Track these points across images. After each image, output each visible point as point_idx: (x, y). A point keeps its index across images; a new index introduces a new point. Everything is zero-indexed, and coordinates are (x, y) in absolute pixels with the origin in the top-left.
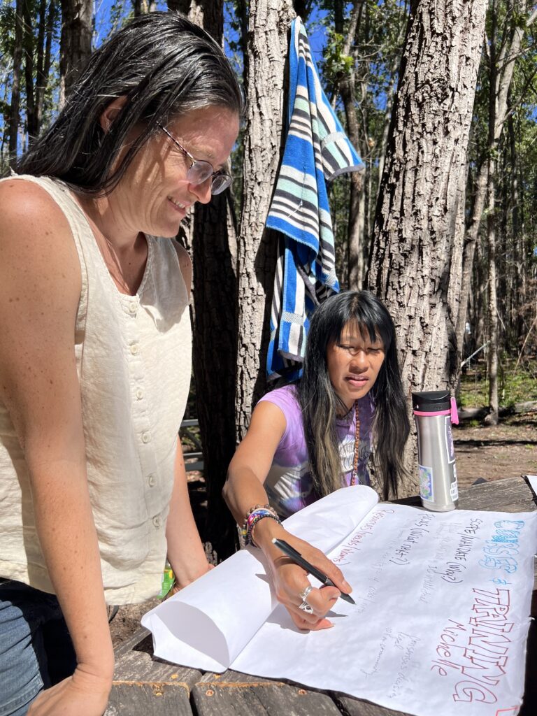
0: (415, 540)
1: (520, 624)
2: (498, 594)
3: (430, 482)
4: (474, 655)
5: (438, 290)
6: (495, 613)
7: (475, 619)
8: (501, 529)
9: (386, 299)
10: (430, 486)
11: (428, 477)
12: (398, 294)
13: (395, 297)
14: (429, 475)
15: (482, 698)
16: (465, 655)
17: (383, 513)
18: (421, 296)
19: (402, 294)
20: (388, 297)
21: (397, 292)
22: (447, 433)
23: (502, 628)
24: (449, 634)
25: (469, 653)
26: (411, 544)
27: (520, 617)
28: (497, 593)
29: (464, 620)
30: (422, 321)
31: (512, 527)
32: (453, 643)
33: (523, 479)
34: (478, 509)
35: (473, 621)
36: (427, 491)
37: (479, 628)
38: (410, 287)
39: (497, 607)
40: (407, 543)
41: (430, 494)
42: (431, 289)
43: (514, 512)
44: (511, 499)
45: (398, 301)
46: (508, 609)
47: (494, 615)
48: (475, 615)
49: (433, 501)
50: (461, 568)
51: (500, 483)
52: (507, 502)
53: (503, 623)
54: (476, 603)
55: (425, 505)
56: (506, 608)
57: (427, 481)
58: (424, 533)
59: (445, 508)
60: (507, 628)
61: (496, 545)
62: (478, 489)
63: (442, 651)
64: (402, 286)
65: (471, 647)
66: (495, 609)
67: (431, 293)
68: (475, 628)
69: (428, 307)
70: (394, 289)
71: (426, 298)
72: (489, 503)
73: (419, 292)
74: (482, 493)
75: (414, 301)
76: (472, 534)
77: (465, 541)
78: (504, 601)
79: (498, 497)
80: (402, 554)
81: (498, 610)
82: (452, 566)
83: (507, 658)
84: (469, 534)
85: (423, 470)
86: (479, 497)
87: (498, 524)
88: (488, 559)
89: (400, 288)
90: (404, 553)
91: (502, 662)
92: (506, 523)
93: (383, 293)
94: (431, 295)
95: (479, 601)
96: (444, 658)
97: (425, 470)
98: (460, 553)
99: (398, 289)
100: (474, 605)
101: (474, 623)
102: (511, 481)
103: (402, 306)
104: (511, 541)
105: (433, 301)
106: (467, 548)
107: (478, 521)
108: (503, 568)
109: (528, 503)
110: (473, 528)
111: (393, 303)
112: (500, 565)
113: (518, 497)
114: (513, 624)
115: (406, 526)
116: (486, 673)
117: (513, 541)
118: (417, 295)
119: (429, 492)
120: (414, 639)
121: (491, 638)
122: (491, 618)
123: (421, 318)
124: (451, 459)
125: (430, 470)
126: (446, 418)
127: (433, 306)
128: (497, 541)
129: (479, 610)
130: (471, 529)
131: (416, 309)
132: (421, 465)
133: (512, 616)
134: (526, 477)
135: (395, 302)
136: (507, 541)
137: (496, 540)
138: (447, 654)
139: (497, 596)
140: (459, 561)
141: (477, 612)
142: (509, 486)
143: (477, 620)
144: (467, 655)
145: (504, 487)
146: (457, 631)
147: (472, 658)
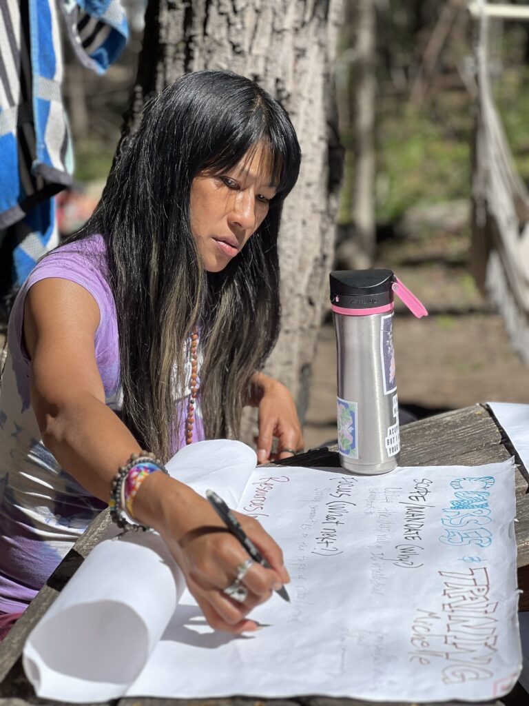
0: (338, 519)
1: (506, 601)
2: (473, 574)
3: (353, 425)
4: (456, 641)
5: (311, 19)
6: (472, 595)
7: (449, 604)
8: (460, 490)
9: (205, 34)
10: (353, 433)
11: (351, 418)
12: (230, 24)
13: (224, 31)
14: (352, 414)
15: (474, 676)
16: (446, 642)
17: (271, 482)
18: (277, 32)
19: (239, 26)
20: (209, 30)
21: (228, 20)
22: (385, 343)
23: (484, 610)
24: (421, 624)
25: (451, 640)
26: (334, 526)
27: (505, 594)
28: (471, 573)
29: (435, 608)
30: (280, 86)
31: (478, 486)
32: (428, 633)
33: (482, 410)
34: (421, 464)
35: (447, 607)
36: (349, 441)
37: (455, 613)
38: (257, 11)
39: (474, 589)
40: (328, 526)
41: (353, 446)
42: (297, 17)
43: (476, 464)
44: (470, 443)
45: (231, 42)
46: (488, 588)
47: (472, 599)
48: (446, 600)
49: (357, 458)
50: (416, 550)
51: (448, 419)
52: (464, 449)
53: (485, 604)
54: (446, 588)
55: (347, 465)
56: (486, 588)
57: (348, 426)
58: (348, 507)
59: (378, 468)
60: (490, 609)
61: (459, 513)
62: (414, 431)
63: (417, 642)
64: (239, 8)
65: (450, 633)
66: (472, 592)
67: (298, 25)
68: (451, 614)
69: (291, 56)
70: (221, 14)
71: (289, 38)
72: (437, 452)
73: (273, 24)
74: (423, 436)
75: (263, 42)
76: (421, 502)
77: (413, 514)
78: (482, 580)
79: (448, 442)
80: (327, 542)
81: (476, 592)
82: (404, 550)
83: (496, 637)
84: (416, 502)
85: (343, 407)
86: (419, 443)
87: (456, 484)
88: (451, 534)
89: (235, 11)
90: (329, 541)
91: (490, 642)
92: (467, 481)
93: (198, 20)
94: (296, 30)
95: (449, 585)
96: (422, 648)
97: (346, 406)
98: (410, 530)
99: (231, 15)
100: (445, 591)
101: (450, 610)
102: (464, 414)
103: (239, 53)
104: (478, 506)
105: (301, 43)
106: (418, 522)
107: (425, 481)
108: (473, 543)
109: (495, 448)
110: (421, 492)
111: (220, 44)
112: (469, 539)
113: (480, 439)
114: (497, 603)
115: (317, 500)
116: (474, 655)
117: (482, 506)
118: (268, 29)
119: (351, 443)
120: (380, 635)
121: (472, 622)
122: (469, 601)
123: (278, 81)
124: (390, 387)
125: (355, 406)
126: (383, 318)
127: (300, 53)
128: (458, 508)
129: (451, 595)
130: (417, 495)
131: (267, 60)
132: (342, 398)
133: (494, 595)
134: (488, 405)
135: (225, 43)
136: (473, 507)
137: (458, 506)
138: (425, 644)
139: (471, 577)
140: (412, 542)
141: (450, 597)
142: (463, 423)
143: (452, 605)
144: (449, 642)
145: (455, 425)
146: (430, 621)
147: (454, 644)
